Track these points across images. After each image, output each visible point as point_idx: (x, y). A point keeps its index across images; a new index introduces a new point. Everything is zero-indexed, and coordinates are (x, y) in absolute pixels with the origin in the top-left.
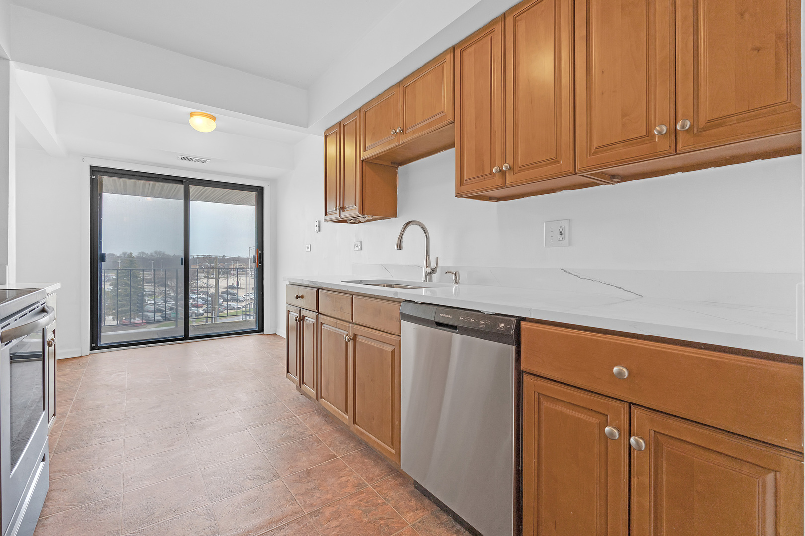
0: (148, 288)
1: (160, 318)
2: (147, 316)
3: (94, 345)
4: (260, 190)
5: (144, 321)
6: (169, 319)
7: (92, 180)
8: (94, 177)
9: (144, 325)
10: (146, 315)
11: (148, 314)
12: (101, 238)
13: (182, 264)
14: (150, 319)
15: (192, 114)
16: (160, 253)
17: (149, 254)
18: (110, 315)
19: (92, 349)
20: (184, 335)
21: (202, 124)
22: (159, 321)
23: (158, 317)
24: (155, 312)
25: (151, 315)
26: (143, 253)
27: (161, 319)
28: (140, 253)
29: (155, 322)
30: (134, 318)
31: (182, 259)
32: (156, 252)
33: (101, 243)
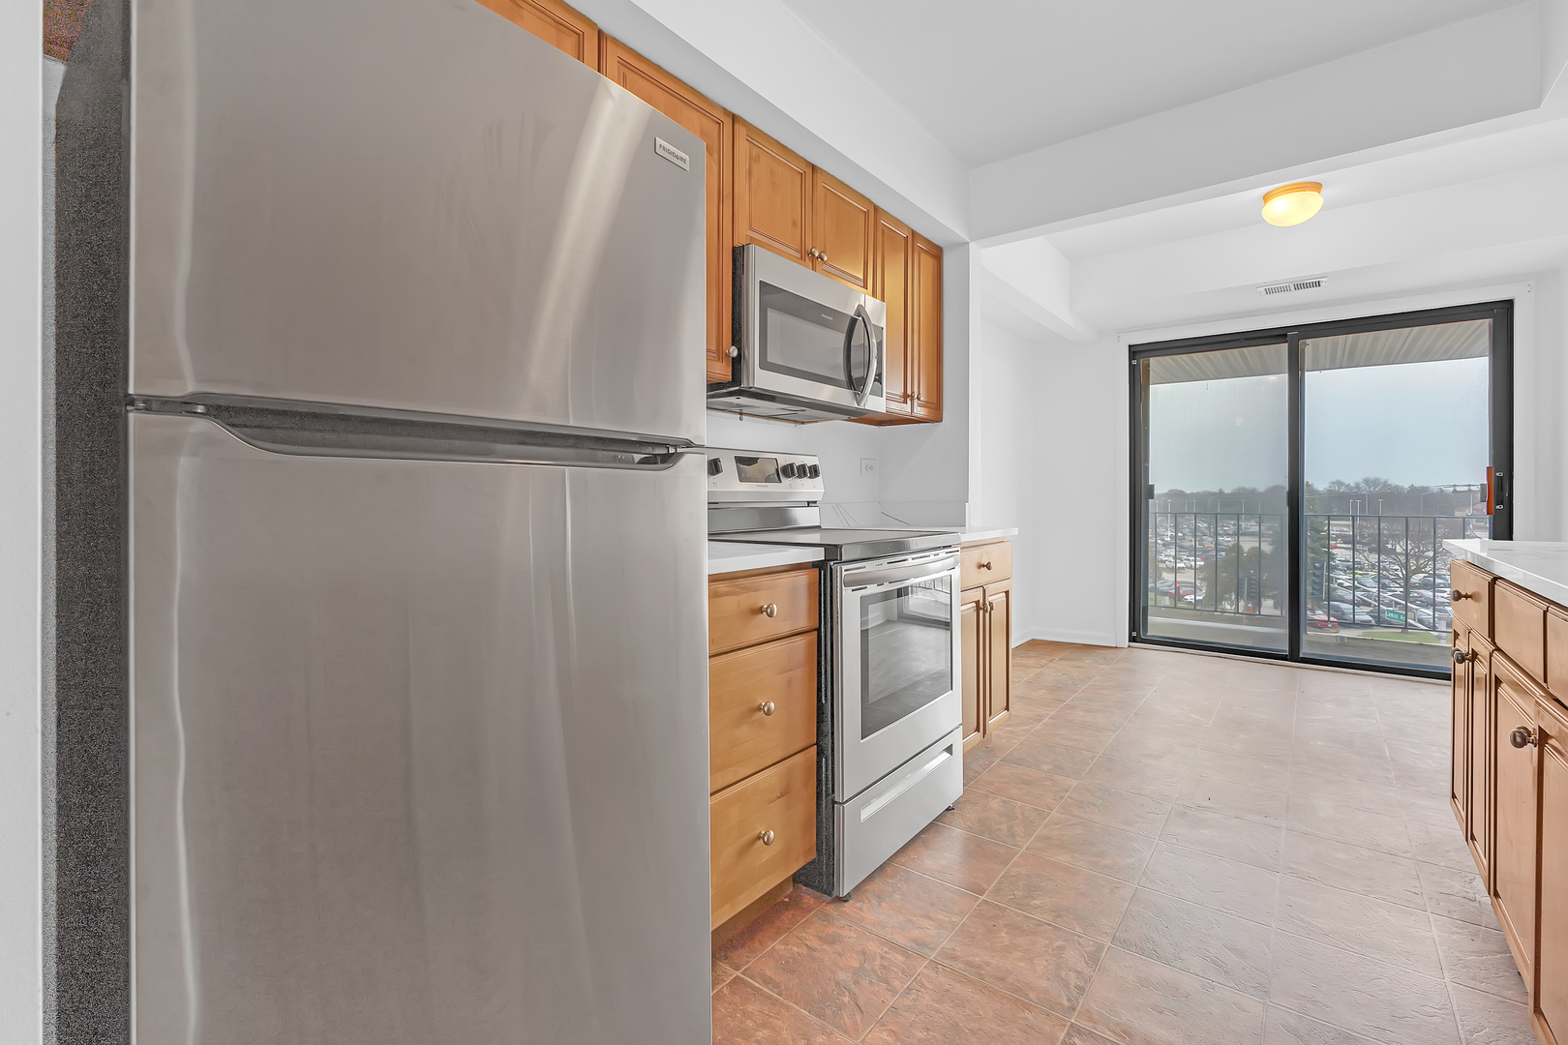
0: (1342, 554)
1: (1368, 618)
2: (1338, 609)
3: (1134, 634)
4: (1500, 312)
5: (1332, 619)
6: (1389, 623)
7: (1132, 369)
8: (1134, 362)
9: (1333, 627)
10: (1338, 607)
11: (1343, 606)
14: (1345, 617)
15: (1266, 198)
16: (1375, 482)
17: (1352, 484)
18: (1269, 597)
19: (1132, 639)
21: (1289, 209)
22: (1364, 625)
23: (1362, 614)
24: (1354, 604)
25: (1347, 607)
26: (1339, 483)
27: (1370, 621)
28: (1333, 483)
29: (1353, 624)
30: (1313, 611)
32: (1367, 481)
33: (1147, 469)
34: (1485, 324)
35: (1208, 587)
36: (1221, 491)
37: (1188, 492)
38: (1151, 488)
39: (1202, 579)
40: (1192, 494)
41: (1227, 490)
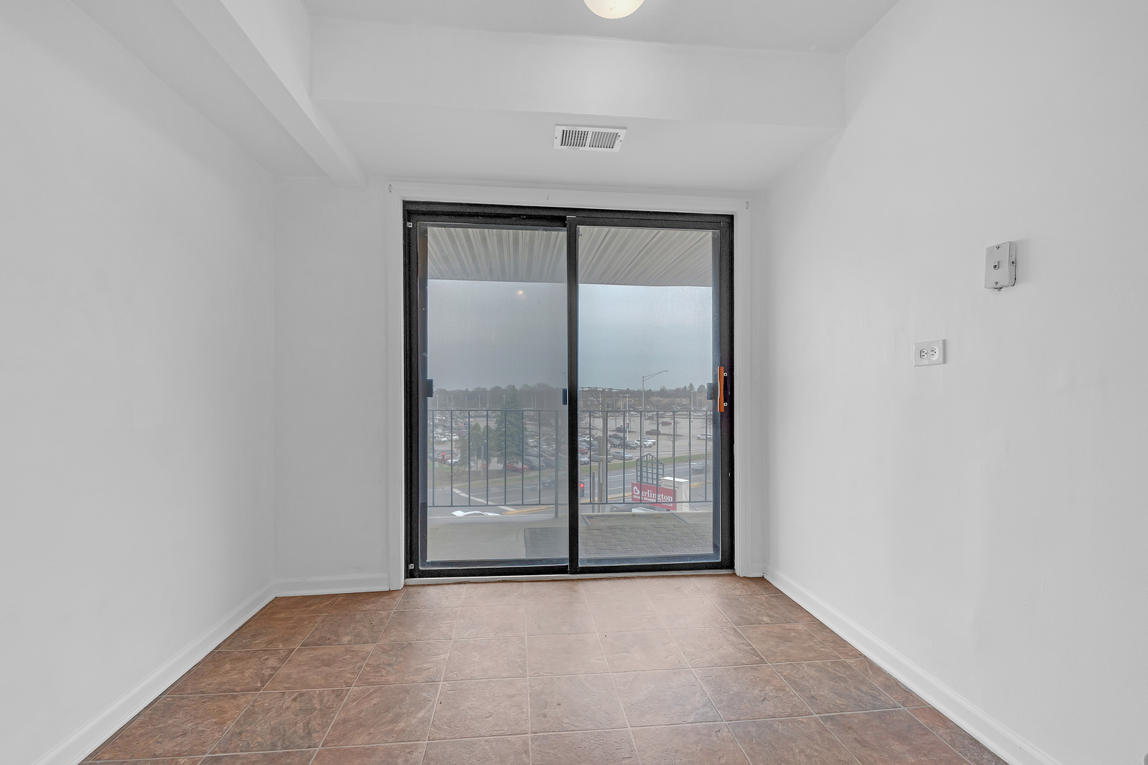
0: (531, 427)
3: (412, 566)
4: (724, 225)
5: (526, 468)
7: (408, 234)
8: (410, 225)
10: (529, 461)
11: (531, 459)
12: (425, 350)
13: (565, 403)
19: (410, 574)
20: (568, 557)
31: (564, 391)
32: (538, 384)
33: (425, 359)
34: (708, 235)
35: (462, 453)
36: (467, 389)
37: (448, 390)
38: (429, 384)
39: (459, 448)
40: (451, 391)
41: (470, 389)
